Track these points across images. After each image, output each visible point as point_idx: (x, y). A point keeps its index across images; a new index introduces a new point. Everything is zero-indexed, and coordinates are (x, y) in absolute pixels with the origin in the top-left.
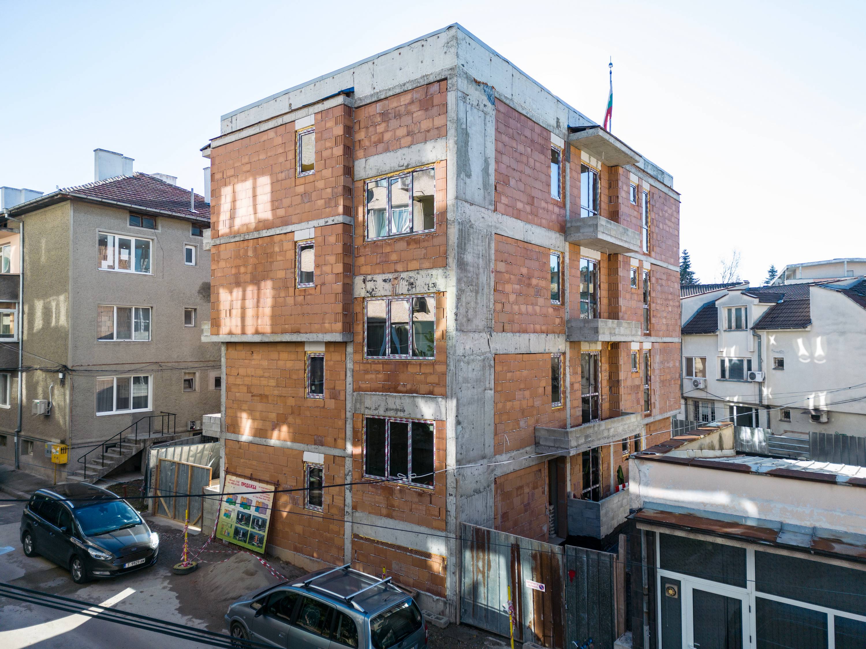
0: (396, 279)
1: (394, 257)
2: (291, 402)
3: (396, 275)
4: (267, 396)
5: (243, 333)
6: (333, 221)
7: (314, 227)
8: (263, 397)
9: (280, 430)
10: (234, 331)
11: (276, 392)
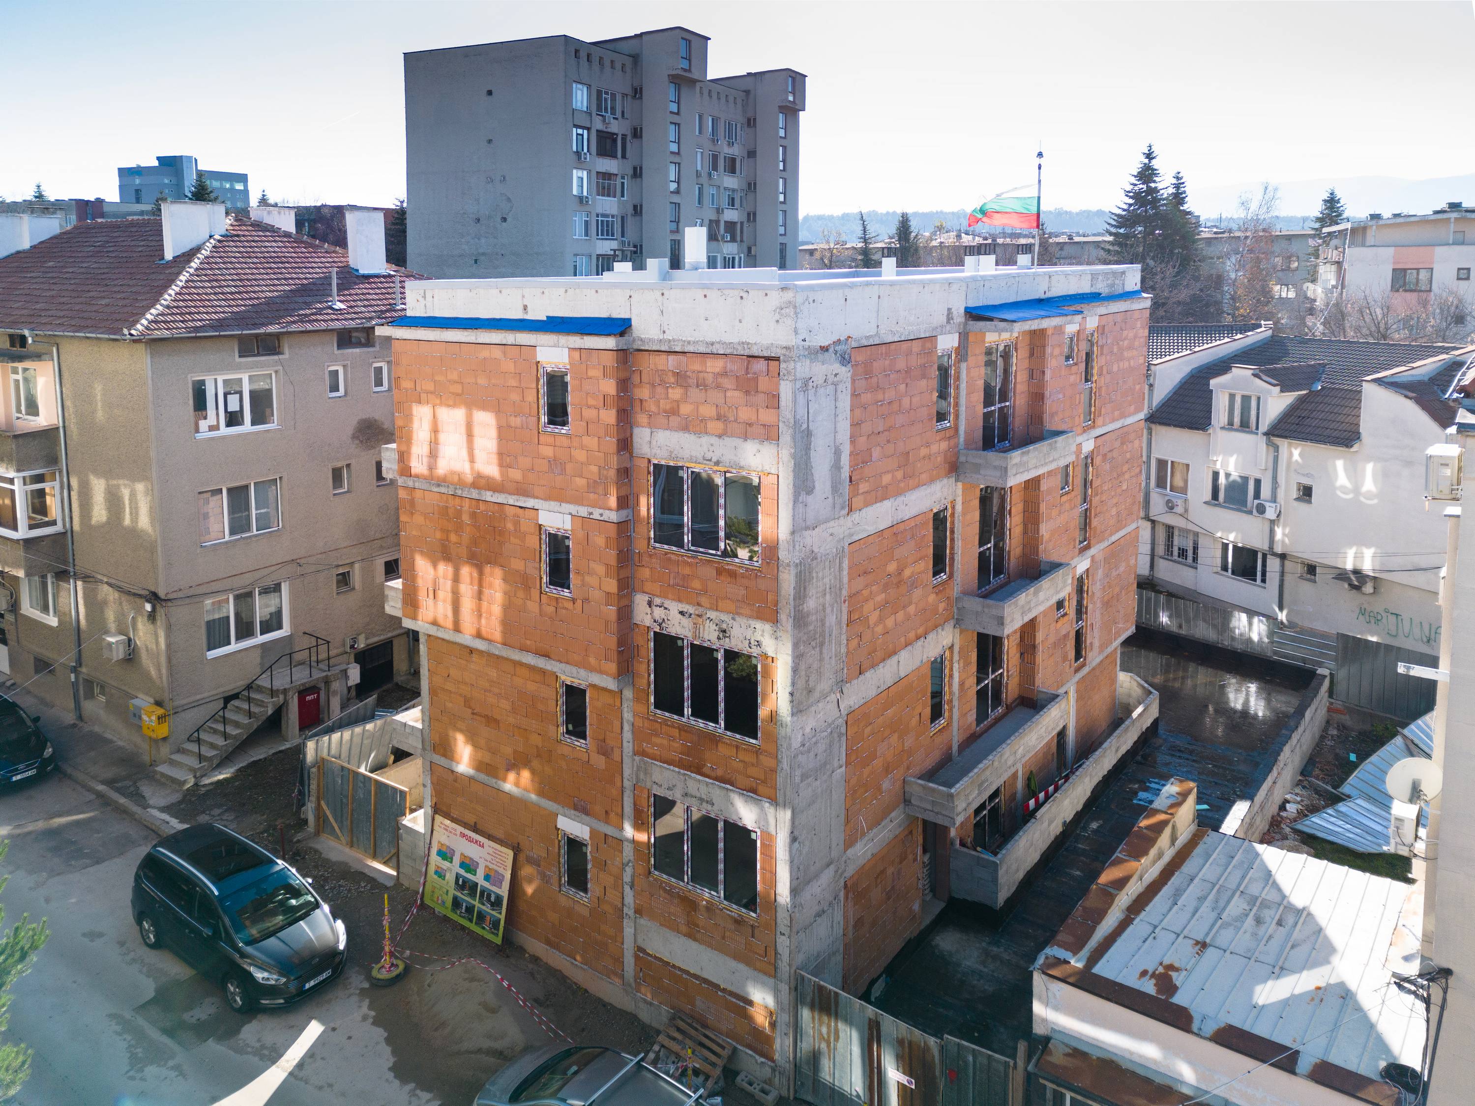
0: (699, 616)
1: (696, 584)
2: (535, 740)
3: (700, 610)
4: (497, 721)
5: (457, 628)
6: (601, 515)
7: (570, 514)
8: (491, 721)
9: (518, 774)
10: (441, 621)
11: (511, 720)
